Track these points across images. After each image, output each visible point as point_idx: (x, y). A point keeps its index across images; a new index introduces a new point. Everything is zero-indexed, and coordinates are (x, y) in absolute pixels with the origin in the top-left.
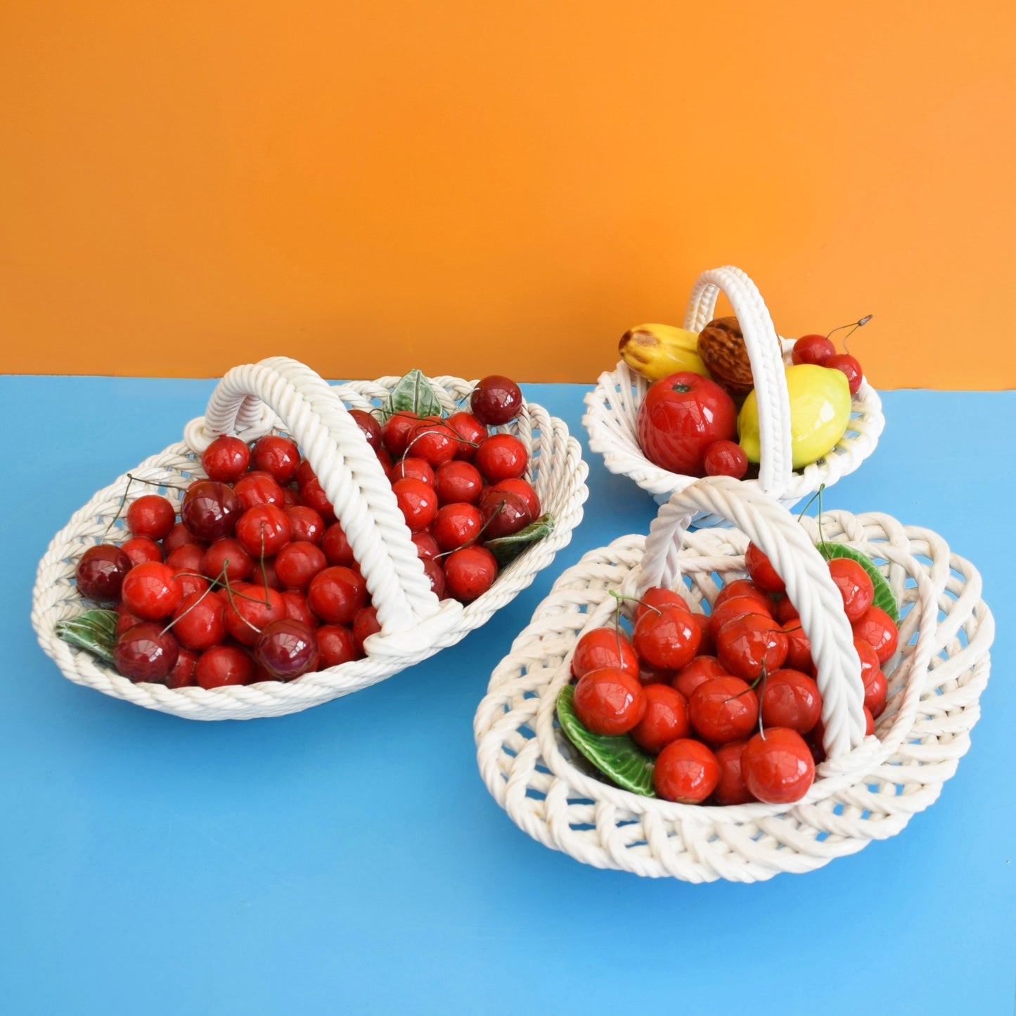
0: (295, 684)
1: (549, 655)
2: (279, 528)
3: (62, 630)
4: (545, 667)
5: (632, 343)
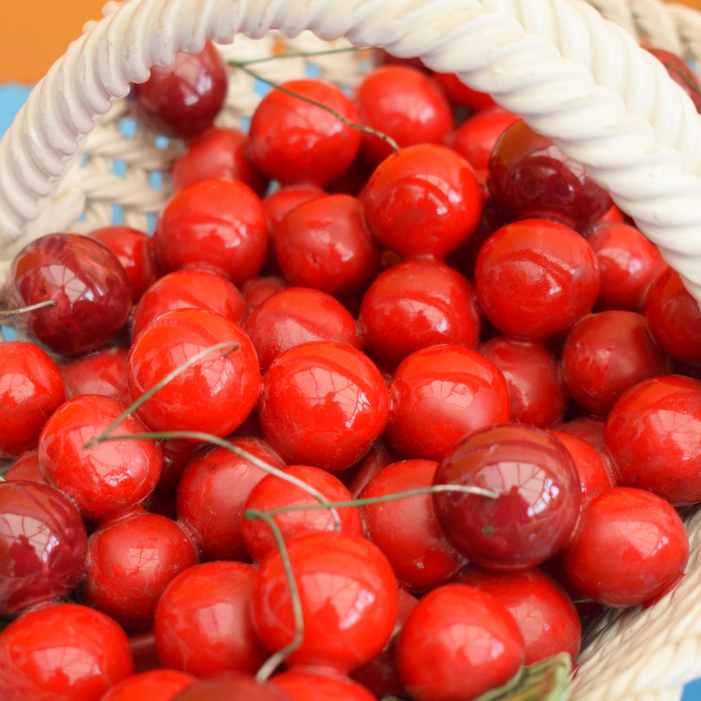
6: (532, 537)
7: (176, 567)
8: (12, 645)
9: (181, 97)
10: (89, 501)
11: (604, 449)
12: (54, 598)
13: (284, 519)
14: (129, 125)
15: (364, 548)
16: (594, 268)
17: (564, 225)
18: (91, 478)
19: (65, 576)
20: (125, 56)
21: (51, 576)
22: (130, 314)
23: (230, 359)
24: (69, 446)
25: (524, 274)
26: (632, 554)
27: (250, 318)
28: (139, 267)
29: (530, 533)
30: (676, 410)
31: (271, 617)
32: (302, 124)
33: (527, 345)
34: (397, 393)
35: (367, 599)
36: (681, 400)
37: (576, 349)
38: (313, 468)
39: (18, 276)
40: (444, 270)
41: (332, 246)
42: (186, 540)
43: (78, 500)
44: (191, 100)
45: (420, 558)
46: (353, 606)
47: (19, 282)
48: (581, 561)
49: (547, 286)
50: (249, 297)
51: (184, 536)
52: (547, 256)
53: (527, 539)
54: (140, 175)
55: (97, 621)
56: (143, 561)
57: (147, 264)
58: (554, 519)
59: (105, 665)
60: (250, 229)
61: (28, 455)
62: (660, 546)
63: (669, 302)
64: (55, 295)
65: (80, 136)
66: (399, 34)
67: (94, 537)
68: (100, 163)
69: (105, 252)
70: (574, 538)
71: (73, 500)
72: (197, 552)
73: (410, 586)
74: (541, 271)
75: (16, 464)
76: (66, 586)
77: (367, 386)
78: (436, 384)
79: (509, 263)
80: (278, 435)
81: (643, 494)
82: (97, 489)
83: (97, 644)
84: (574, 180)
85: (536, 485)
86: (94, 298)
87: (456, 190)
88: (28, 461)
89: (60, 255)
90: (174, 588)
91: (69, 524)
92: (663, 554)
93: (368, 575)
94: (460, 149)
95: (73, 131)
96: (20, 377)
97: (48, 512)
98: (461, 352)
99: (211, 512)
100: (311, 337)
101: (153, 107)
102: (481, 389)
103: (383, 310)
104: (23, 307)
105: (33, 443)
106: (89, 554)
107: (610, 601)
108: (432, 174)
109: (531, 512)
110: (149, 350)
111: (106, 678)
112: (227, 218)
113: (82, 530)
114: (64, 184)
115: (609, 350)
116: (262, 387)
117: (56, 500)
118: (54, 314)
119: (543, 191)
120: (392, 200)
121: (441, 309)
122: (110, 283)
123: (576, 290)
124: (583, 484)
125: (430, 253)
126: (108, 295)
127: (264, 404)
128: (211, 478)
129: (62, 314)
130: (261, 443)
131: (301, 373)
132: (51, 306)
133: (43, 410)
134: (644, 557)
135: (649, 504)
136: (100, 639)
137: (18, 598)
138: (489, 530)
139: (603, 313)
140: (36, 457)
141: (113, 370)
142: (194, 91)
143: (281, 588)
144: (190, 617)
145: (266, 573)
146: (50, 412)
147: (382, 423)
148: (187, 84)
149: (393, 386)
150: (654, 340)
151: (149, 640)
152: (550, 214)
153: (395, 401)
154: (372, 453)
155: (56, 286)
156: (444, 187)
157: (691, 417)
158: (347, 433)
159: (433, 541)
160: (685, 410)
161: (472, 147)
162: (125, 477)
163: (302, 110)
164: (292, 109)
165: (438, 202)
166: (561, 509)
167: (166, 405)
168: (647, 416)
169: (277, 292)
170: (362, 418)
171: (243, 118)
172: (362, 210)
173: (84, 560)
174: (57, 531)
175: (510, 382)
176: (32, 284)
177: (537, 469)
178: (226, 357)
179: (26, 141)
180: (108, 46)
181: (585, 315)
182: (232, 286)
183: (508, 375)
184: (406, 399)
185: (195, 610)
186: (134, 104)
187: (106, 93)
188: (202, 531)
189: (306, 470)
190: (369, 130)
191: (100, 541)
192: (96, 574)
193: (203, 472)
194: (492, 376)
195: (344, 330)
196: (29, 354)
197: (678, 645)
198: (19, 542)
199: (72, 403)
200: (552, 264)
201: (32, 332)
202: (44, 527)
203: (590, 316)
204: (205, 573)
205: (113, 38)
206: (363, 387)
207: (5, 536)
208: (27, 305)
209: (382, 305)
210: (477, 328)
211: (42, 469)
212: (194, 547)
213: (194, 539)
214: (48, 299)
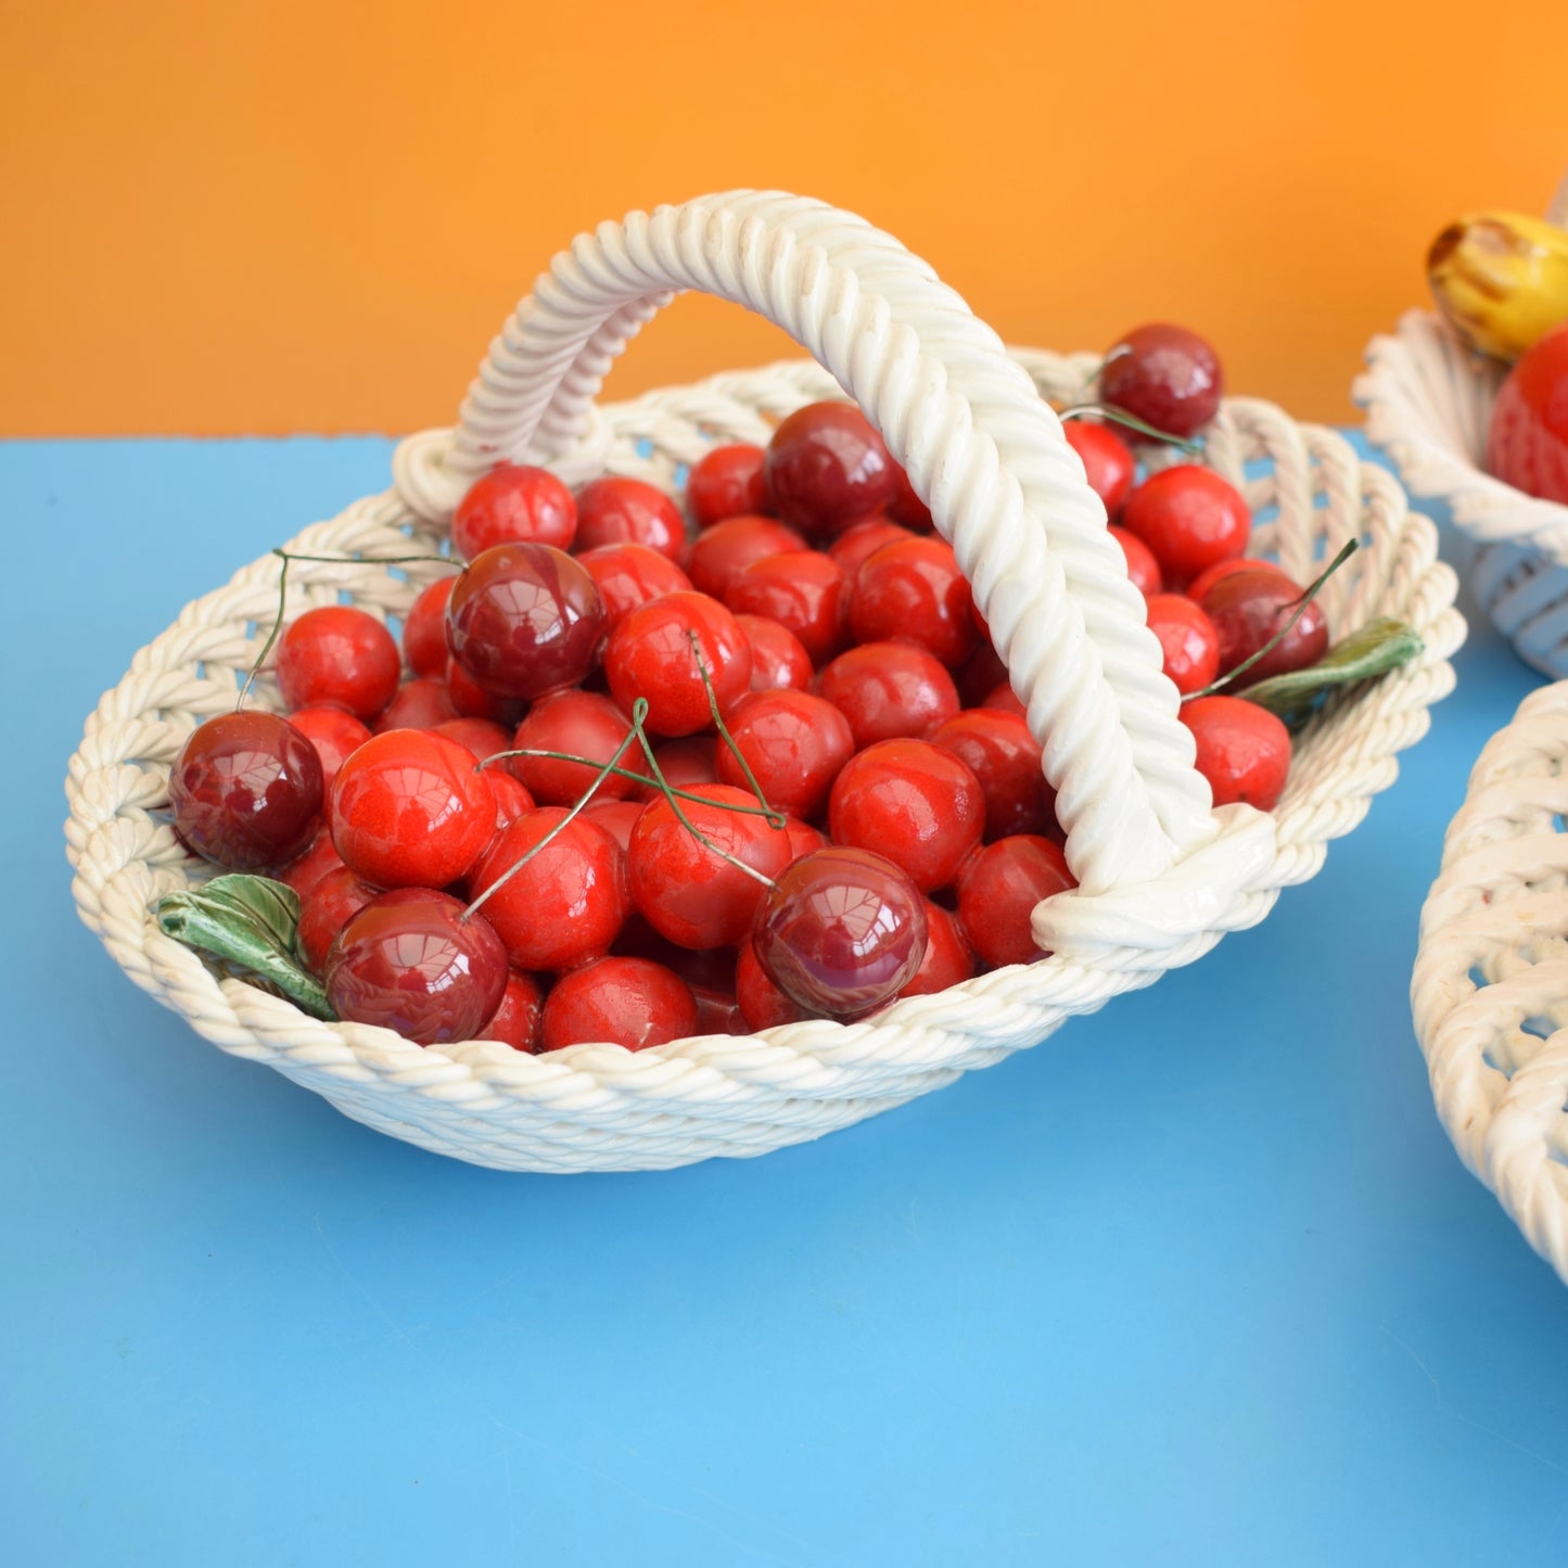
0: (877, 1026)
1: (1536, 932)
2: (723, 652)
3: (181, 912)
4: (1533, 963)
5: (1471, 250)
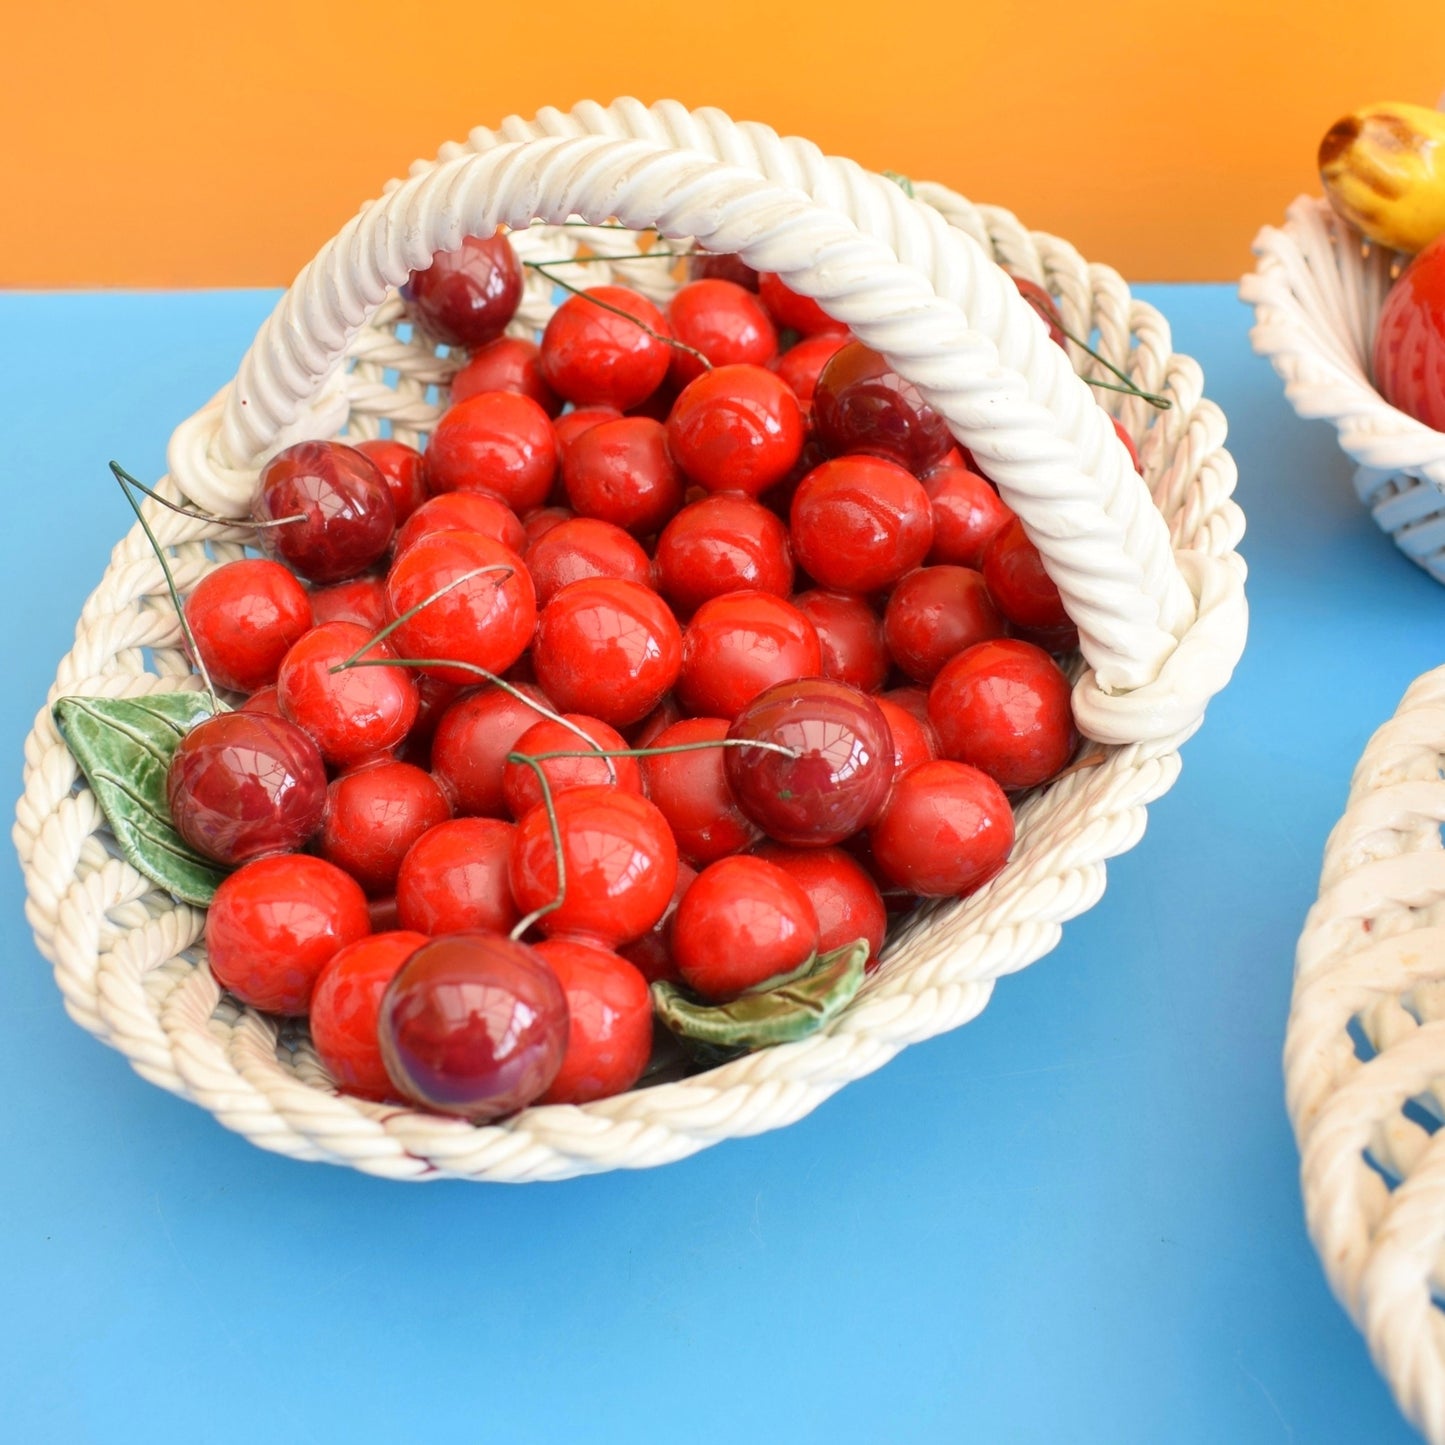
1: (1420, 977)
4: (1419, 1023)
5: (1366, 148)
6: (835, 807)
7: (426, 823)
8: (235, 896)
9: (467, 300)
10: (332, 741)
11: (926, 719)
12: (286, 847)
13: (553, 772)
14: (406, 330)
15: (643, 807)
16: (927, 514)
17: (896, 465)
18: (335, 714)
19: (300, 822)
20: (406, 236)
21: (283, 821)
22: (392, 538)
23: (503, 588)
24: (313, 677)
25: (846, 515)
26: (948, 835)
27: (529, 549)
28: (406, 488)
29: (833, 804)
30: (1010, 678)
31: (531, 879)
32: (604, 337)
33: (846, 599)
34: (692, 642)
35: (641, 862)
36: (1018, 667)
37: (902, 605)
38: (589, 718)
39: (267, 487)
40: (756, 508)
41: (627, 476)
42: (439, 794)
43: (319, 740)
44: (478, 303)
45: (706, 828)
46: (625, 871)
47: (268, 495)
48: (891, 839)
49: (871, 531)
50: (529, 529)
51: (438, 789)
52: (874, 498)
53: (829, 809)
54: (415, 386)
55: (332, 875)
56: (389, 815)
57: (416, 485)
58: (861, 789)
59: (338, 925)
60: (536, 451)
61: (266, 689)
62: (981, 829)
63: (1010, 556)
64: (309, 509)
65: (350, 329)
66: (716, 225)
67: (335, 784)
68: (369, 370)
69: (370, 467)
70: (883, 815)
71: (314, 739)
72: (452, 810)
73: (693, 861)
74: (867, 515)
75: (251, 699)
76: (299, 835)
77: (658, 629)
78: (738, 635)
79: (830, 503)
80: (552, 680)
81: (965, 768)
82: (341, 728)
83: (331, 901)
84: (911, 415)
85: (842, 748)
86: (353, 517)
87: (775, 418)
88: (265, 696)
89: (317, 465)
90: (421, 845)
91: (307, 764)
92: (985, 836)
93: (644, 838)
94: (784, 375)
95: (341, 322)
96: (262, 601)
97: (284, 748)
98: (769, 600)
99: (471, 764)
100: (596, 573)
101: (436, 310)
102: (789, 642)
103: (682, 549)
104: (270, 520)
105: (272, 676)
106: (328, 803)
107: (922, 889)
108: (748, 397)
109: (834, 779)
110: (412, 574)
111: (339, 938)
112: (511, 436)
113: (322, 774)
114: (327, 388)
115: (938, 608)
116: (538, 625)
117: (295, 736)
118: (305, 531)
119: (874, 425)
120: (700, 425)
121: (748, 552)
122: (372, 502)
123: (905, 538)
124: (898, 757)
125: (741, 488)
126: (369, 515)
127: (539, 645)
128: (472, 726)
129: (315, 532)
130: (533, 689)
131: (584, 611)
132: (302, 522)
133: (286, 638)
134: (962, 840)
135: (971, 779)
136: (334, 896)
137: (244, 844)
138: (787, 794)
139: (935, 567)
140: (275, 692)
141: (369, 602)
142: (483, 294)
143: (544, 846)
144: (438, 877)
145: (526, 831)
146: (293, 642)
147: (672, 674)
148: (475, 285)
149: (688, 634)
150: (991, 601)
151: (390, 907)
152: (880, 451)
153: (689, 650)
154: (659, 709)
155: (311, 501)
156: (761, 414)
157: (1027, 688)
158: (632, 682)
159: (722, 810)
160: (1020, 677)
161: (798, 376)
162: (375, 718)
163: (604, 321)
164: (594, 319)
165: (752, 430)
166: (869, 779)
167: (426, 638)
168: (977, 683)
169: (562, 522)
170: (649, 667)
171: (535, 329)
172: (665, 435)
173: (322, 806)
174: (294, 771)
175: (823, 641)
176: (283, 497)
177: (846, 731)
178: (498, 585)
179: (287, 331)
180: (387, 225)
181: (913, 568)
182: (511, 515)
183: (822, 633)
184: (702, 648)
185: (445, 870)
186: (413, 305)
187: (382, 281)
188: (458, 785)
189: (582, 719)
190: (680, 345)
191: (341, 788)
192: (334, 825)
193: (464, 716)
194: (803, 631)
195: (635, 570)
196: (274, 574)
197: (992, 934)
198: (250, 781)
199: (319, 630)
200: (879, 506)
201: (279, 551)
202: (279, 766)
203: (919, 569)
204: (458, 828)
205: (393, 216)
206: (653, 632)
207: (234, 773)
208: (275, 518)
209: (682, 544)
210: (789, 577)
211: (281, 703)
212: (448, 803)
213: (449, 794)
214: (300, 513)
